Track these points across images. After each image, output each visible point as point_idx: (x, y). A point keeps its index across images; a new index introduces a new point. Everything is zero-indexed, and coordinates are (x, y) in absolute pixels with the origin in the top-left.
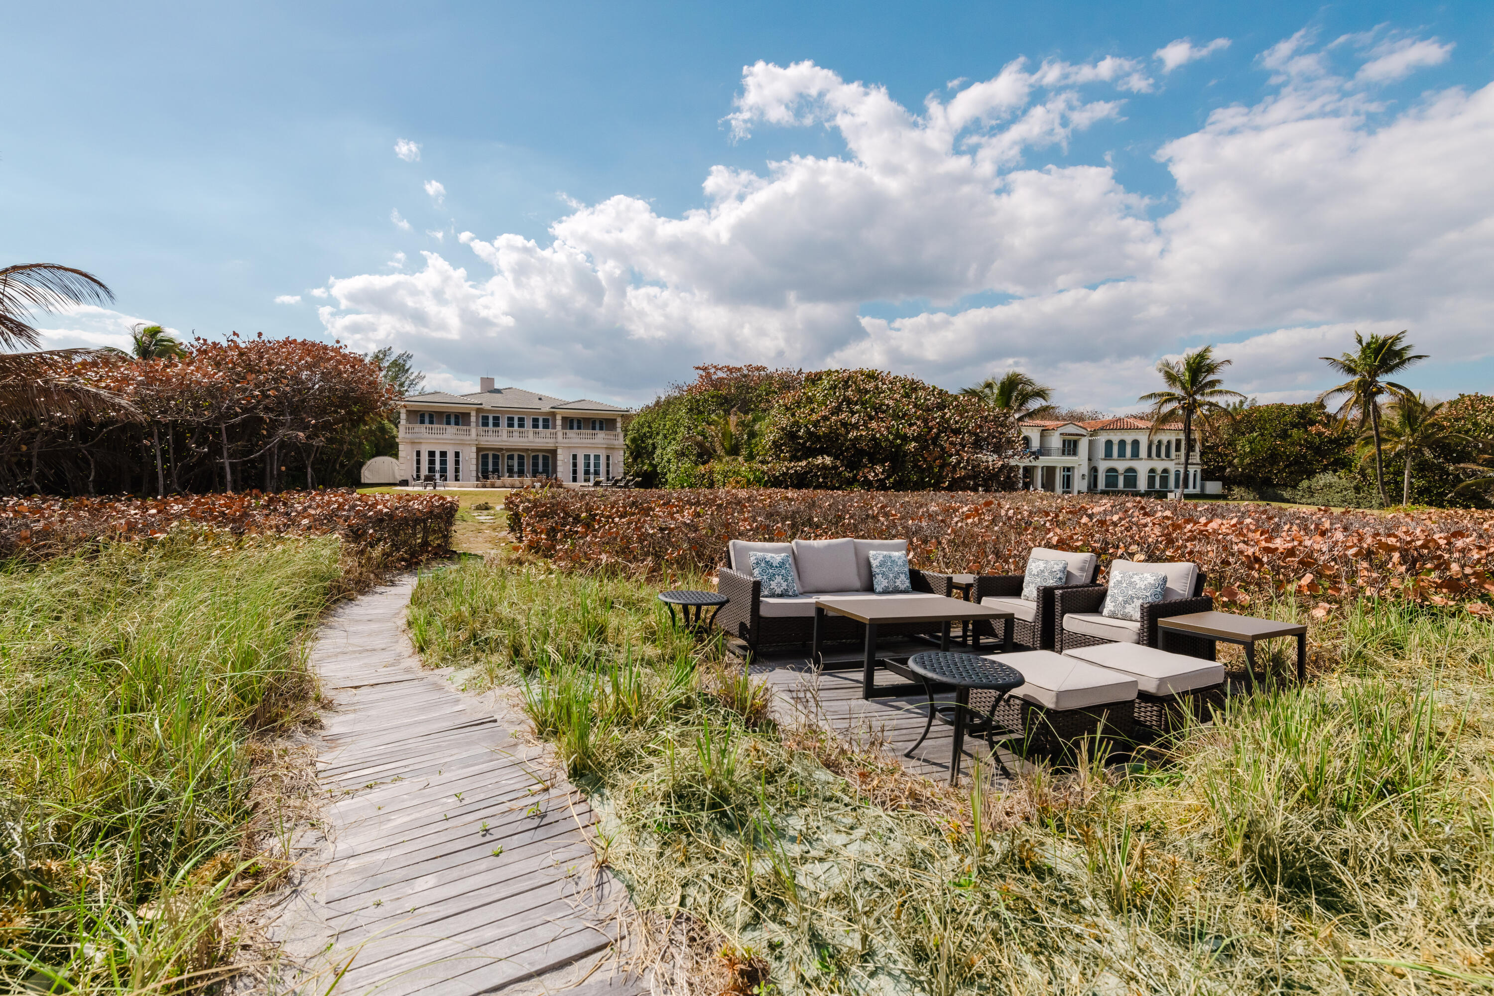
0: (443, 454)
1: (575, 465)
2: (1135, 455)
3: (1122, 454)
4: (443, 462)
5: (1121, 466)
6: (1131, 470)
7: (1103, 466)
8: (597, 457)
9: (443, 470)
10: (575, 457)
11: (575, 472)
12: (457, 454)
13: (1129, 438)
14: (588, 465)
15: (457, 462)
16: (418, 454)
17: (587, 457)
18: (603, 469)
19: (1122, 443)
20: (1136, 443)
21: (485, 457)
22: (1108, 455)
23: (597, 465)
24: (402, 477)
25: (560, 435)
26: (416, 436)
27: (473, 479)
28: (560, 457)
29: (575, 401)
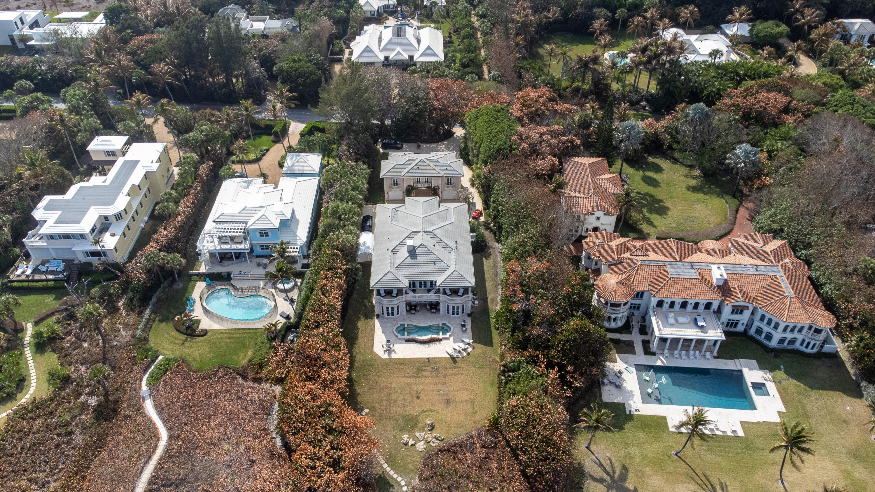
0: (392, 308)
3: (768, 323)
8: (458, 307)
9: (393, 313)
10: (448, 305)
11: (448, 310)
12: (398, 307)
16: (382, 307)
17: (453, 307)
18: (460, 310)
23: (458, 309)
24: (377, 312)
25: (441, 297)
26: (380, 301)
27: (405, 313)
28: (441, 305)
29: (450, 272)
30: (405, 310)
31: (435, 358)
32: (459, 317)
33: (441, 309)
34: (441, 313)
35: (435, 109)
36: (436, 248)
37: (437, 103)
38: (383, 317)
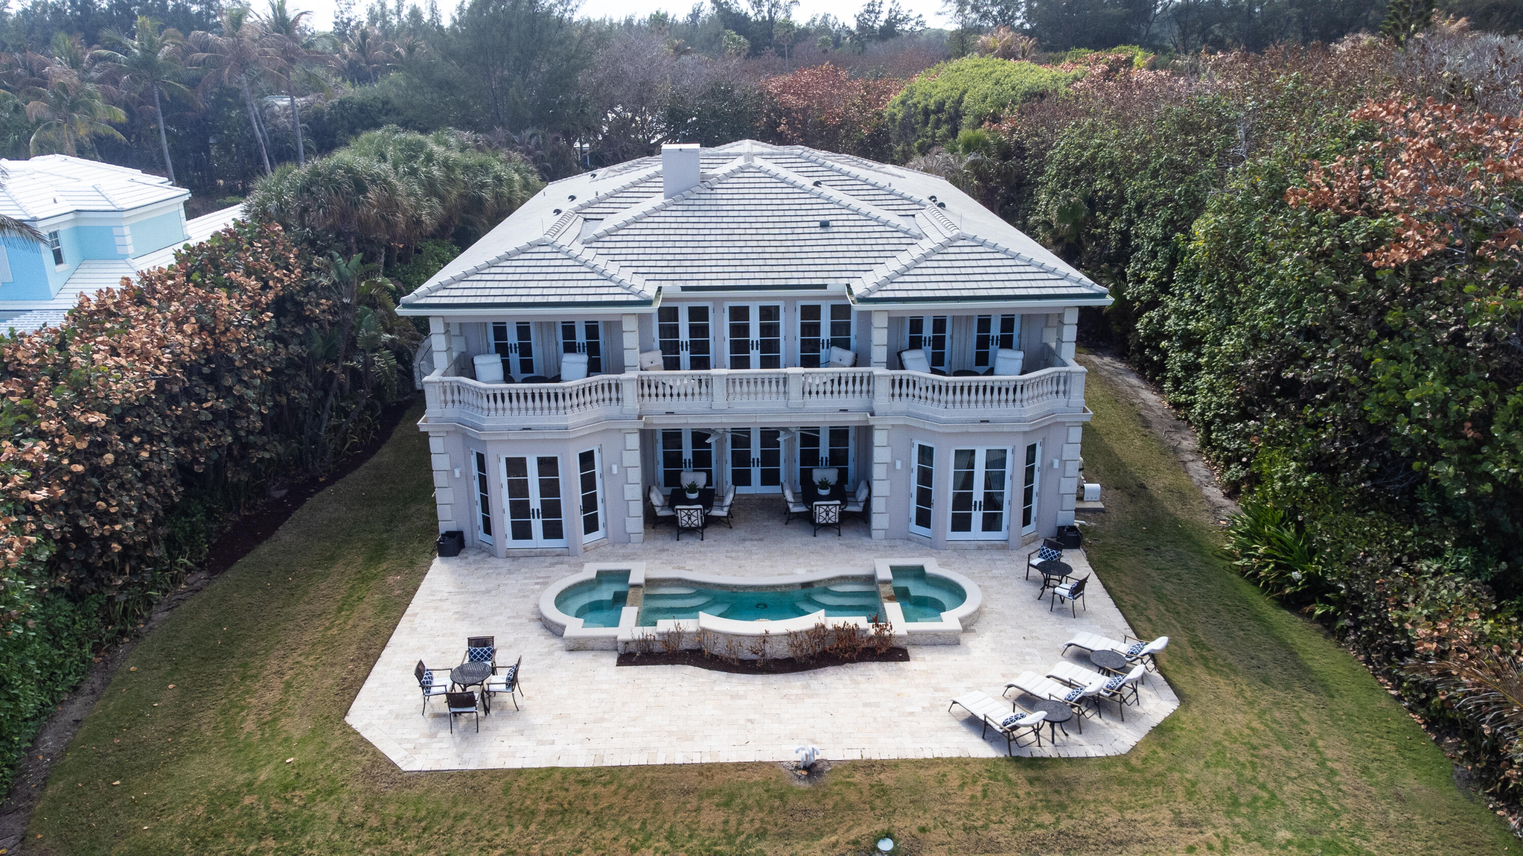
0: (548, 465)
1: (925, 477)
4: (550, 488)
8: (997, 460)
9: (552, 509)
10: (926, 454)
11: (925, 497)
12: (587, 459)
14: (966, 481)
15: (588, 483)
16: (481, 462)
17: (965, 458)
18: (1012, 492)
21: (670, 450)
23: (995, 480)
24: (447, 521)
25: (882, 389)
26: (468, 415)
27: (636, 523)
28: (881, 455)
29: (926, 245)
30: (637, 509)
31: (869, 766)
32: (1004, 547)
33: (877, 505)
34: (878, 521)
35: (788, 111)
36: (826, 190)
37: (790, 98)
38: (489, 551)
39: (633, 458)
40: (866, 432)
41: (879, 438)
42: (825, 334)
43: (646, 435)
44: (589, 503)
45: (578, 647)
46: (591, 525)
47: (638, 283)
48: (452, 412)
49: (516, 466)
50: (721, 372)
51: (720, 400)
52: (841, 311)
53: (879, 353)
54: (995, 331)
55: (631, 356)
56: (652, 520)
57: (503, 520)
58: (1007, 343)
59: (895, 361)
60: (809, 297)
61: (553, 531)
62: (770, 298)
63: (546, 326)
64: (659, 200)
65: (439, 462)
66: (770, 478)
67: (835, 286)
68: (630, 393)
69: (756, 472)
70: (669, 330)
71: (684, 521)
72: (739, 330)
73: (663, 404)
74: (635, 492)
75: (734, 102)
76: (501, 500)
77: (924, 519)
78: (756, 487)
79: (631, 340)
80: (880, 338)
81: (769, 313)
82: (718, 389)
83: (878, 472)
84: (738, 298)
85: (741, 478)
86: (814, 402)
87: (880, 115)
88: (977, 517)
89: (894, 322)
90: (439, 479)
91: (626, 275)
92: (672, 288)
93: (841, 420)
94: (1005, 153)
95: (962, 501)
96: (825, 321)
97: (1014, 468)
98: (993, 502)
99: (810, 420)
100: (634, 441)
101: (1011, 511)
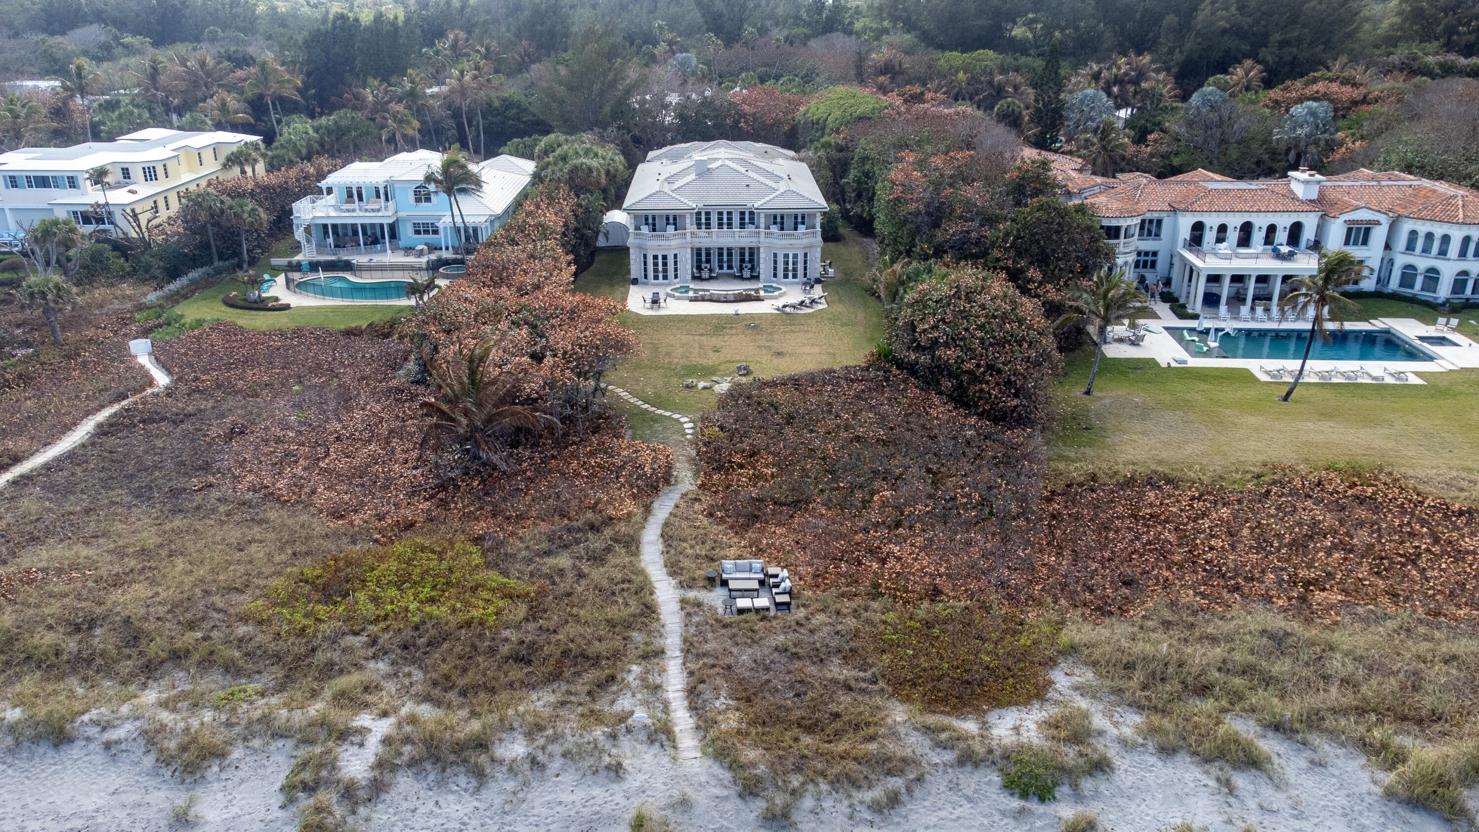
0: (665, 257)
1: (775, 262)
2: (1443, 253)
3: (1426, 250)
4: (665, 264)
5: (1422, 263)
6: (1433, 270)
7: (1401, 260)
8: (795, 256)
9: (665, 271)
10: (775, 255)
11: (775, 269)
12: (675, 256)
13: (1439, 230)
14: (787, 263)
15: (676, 263)
16: (645, 256)
17: (786, 256)
18: (800, 266)
19: (1430, 236)
20: (1446, 239)
21: (699, 254)
22: (1410, 247)
23: (795, 263)
24: (634, 275)
25: (762, 235)
26: (642, 242)
27: (689, 277)
28: (762, 255)
29: (778, 193)
30: (690, 272)
31: (750, 314)
34: (762, 276)
35: (744, 116)
36: (750, 174)
37: (746, 108)
38: (646, 284)
39: (689, 256)
40: (758, 248)
41: (762, 250)
42: (747, 220)
43: (692, 249)
44: (676, 270)
45: (679, 298)
46: (676, 277)
47: (690, 203)
48: (637, 241)
49: (655, 257)
50: (715, 230)
51: (714, 238)
52: (752, 213)
53: (762, 225)
54: (800, 220)
55: (688, 226)
56: (694, 278)
57: (651, 274)
58: (803, 223)
59: (767, 227)
60: (742, 209)
61: (665, 277)
62: (730, 209)
63: (661, 216)
64: (692, 176)
65: (632, 256)
66: (730, 267)
67: (749, 205)
68: (688, 236)
69: (725, 265)
70: (699, 219)
71: (703, 276)
72: (720, 219)
73: (697, 240)
74: (689, 266)
75: (715, 110)
76: (650, 267)
77: (775, 276)
78: (725, 270)
79: (688, 221)
80: (762, 220)
81: (729, 213)
82: (714, 236)
83: (762, 261)
84: (720, 209)
85: (721, 267)
86: (742, 240)
87: (793, 119)
88: (790, 274)
89: (766, 216)
90: (632, 262)
91: (686, 201)
92: (700, 205)
93: (752, 245)
94: (840, 149)
95: (786, 269)
96: (747, 216)
97: (801, 259)
98: (795, 270)
99: (742, 245)
100: (689, 251)
101: (800, 272)
